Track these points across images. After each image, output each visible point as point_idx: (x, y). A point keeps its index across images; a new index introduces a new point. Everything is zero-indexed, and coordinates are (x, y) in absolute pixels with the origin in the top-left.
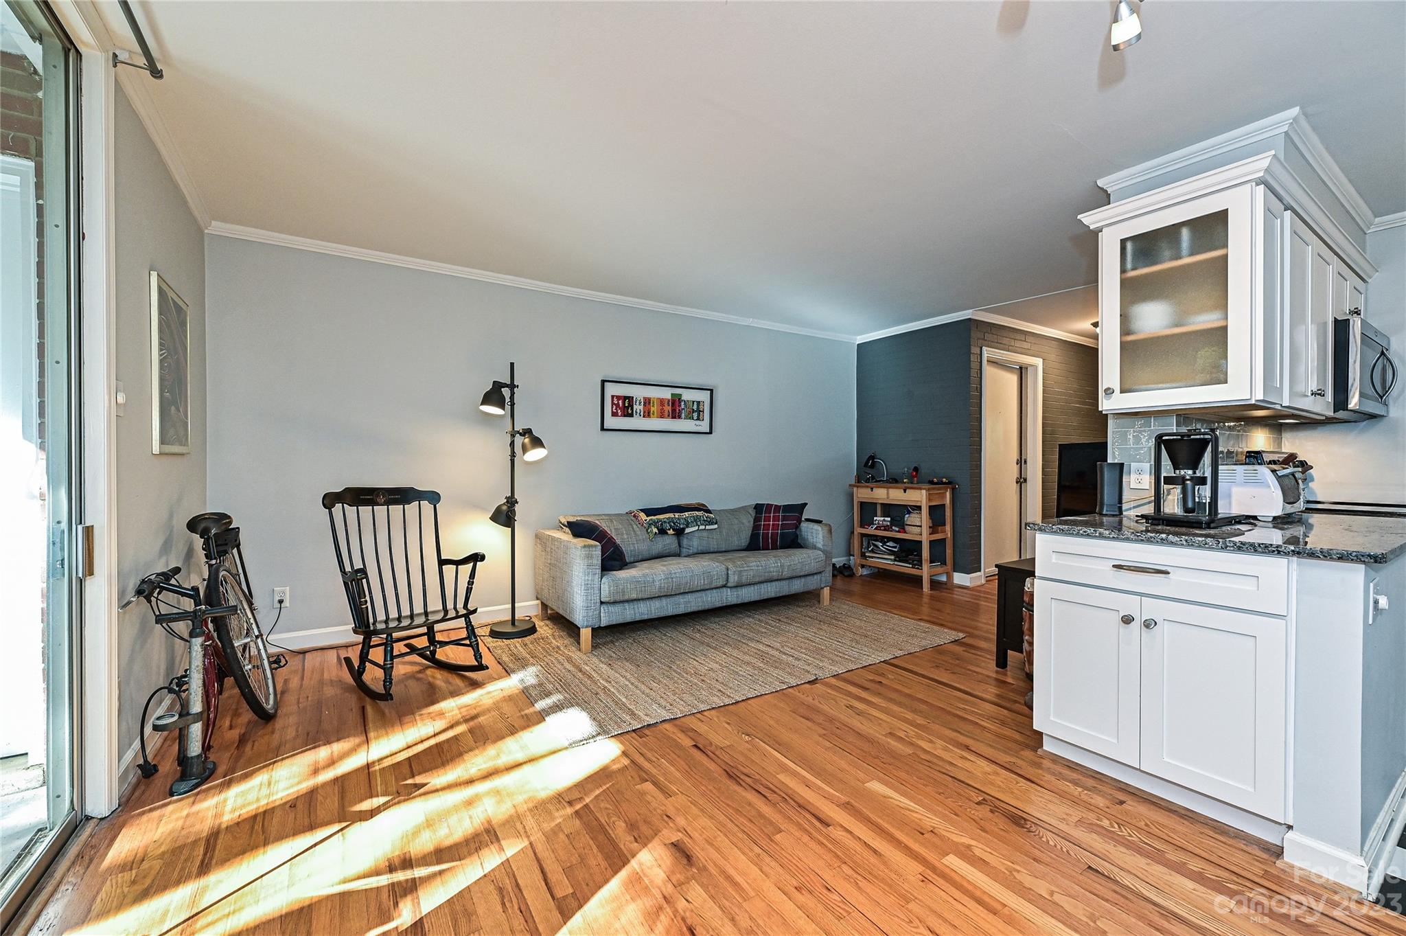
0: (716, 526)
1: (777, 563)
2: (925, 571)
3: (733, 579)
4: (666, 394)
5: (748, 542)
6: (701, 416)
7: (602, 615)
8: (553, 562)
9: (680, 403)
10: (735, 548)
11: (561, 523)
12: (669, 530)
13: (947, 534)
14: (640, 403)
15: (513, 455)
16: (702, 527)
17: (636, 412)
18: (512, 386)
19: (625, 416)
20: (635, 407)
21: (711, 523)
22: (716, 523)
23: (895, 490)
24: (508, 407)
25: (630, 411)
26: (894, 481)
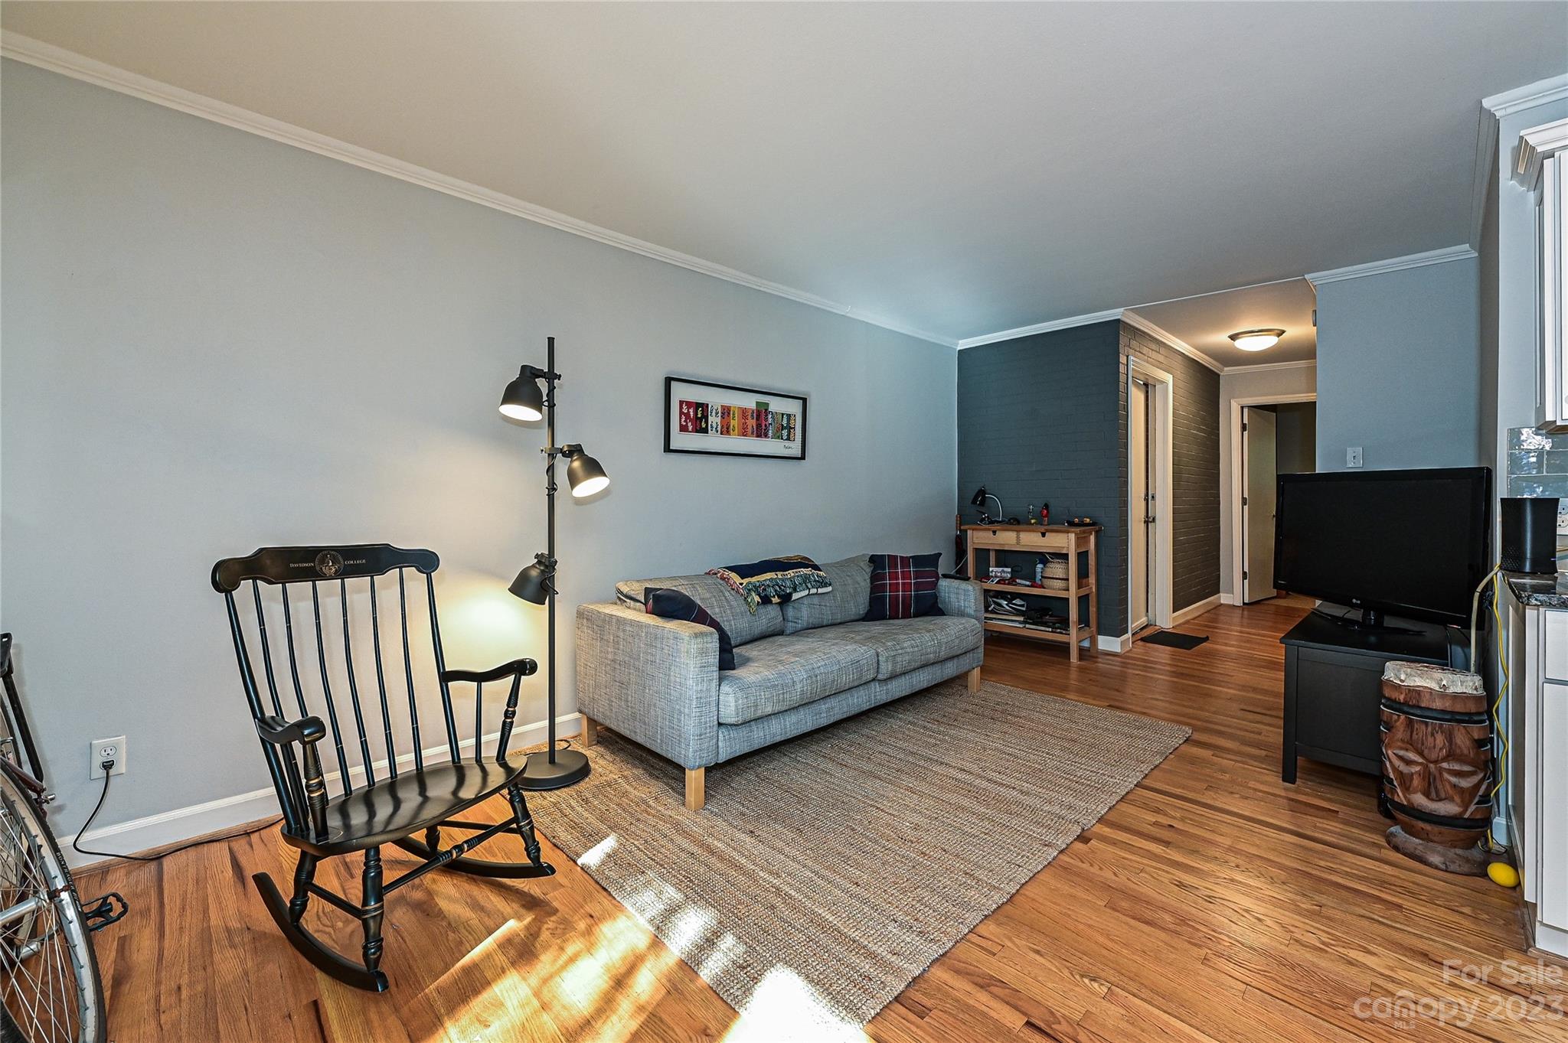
0: (829, 589)
1: (933, 640)
2: (1073, 637)
3: (886, 668)
4: (750, 402)
5: (867, 609)
6: (791, 436)
7: (720, 744)
8: (620, 658)
9: (767, 415)
10: (853, 617)
11: (621, 593)
12: (774, 596)
13: (1091, 588)
14: (717, 413)
15: (552, 488)
16: (814, 591)
17: (712, 427)
18: (551, 376)
19: (697, 431)
20: (710, 419)
21: (823, 583)
22: (830, 585)
23: (1027, 534)
24: (545, 409)
25: (704, 426)
26: (1015, 522)
